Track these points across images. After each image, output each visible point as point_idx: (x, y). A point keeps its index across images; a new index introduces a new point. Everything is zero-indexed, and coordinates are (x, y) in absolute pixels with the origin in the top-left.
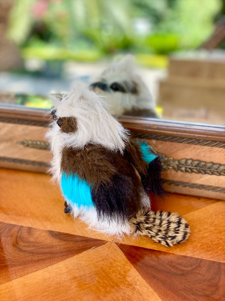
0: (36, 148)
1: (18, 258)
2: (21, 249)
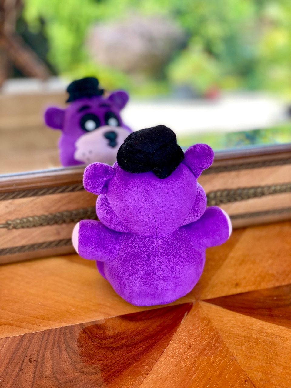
1: (120, 358)
2: (111, 348)
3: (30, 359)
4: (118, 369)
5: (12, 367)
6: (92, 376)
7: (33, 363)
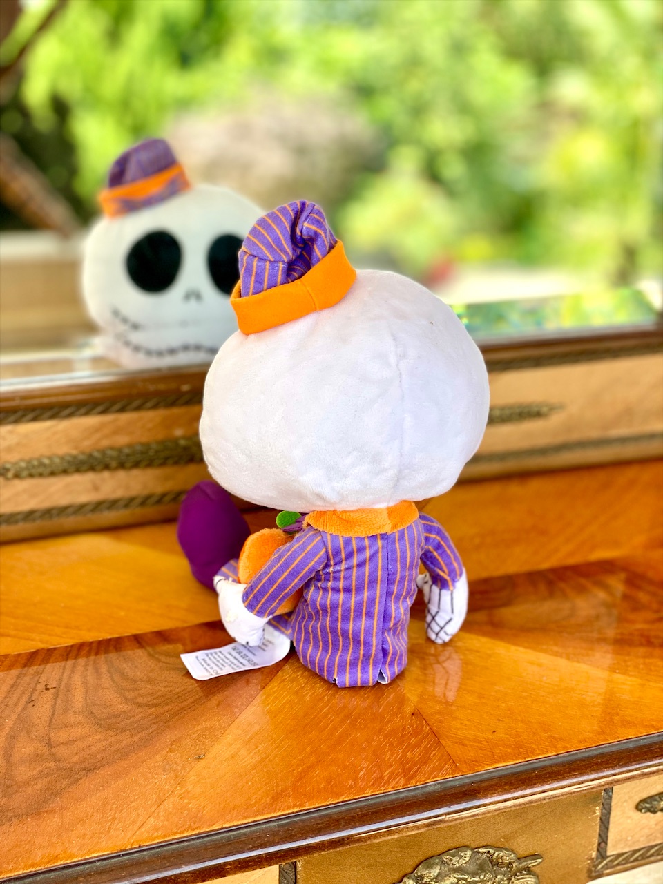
0: (41, 475)
3: (46, 686)
4: (197, 699)
5: (15, 697)
6: (154, 709)
7: (52, 691)
